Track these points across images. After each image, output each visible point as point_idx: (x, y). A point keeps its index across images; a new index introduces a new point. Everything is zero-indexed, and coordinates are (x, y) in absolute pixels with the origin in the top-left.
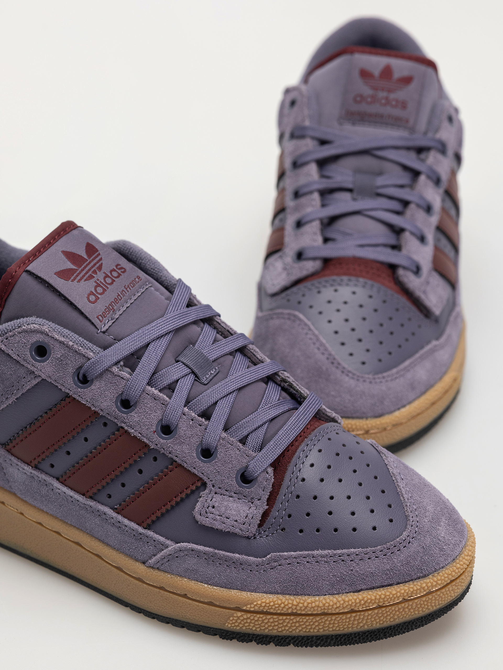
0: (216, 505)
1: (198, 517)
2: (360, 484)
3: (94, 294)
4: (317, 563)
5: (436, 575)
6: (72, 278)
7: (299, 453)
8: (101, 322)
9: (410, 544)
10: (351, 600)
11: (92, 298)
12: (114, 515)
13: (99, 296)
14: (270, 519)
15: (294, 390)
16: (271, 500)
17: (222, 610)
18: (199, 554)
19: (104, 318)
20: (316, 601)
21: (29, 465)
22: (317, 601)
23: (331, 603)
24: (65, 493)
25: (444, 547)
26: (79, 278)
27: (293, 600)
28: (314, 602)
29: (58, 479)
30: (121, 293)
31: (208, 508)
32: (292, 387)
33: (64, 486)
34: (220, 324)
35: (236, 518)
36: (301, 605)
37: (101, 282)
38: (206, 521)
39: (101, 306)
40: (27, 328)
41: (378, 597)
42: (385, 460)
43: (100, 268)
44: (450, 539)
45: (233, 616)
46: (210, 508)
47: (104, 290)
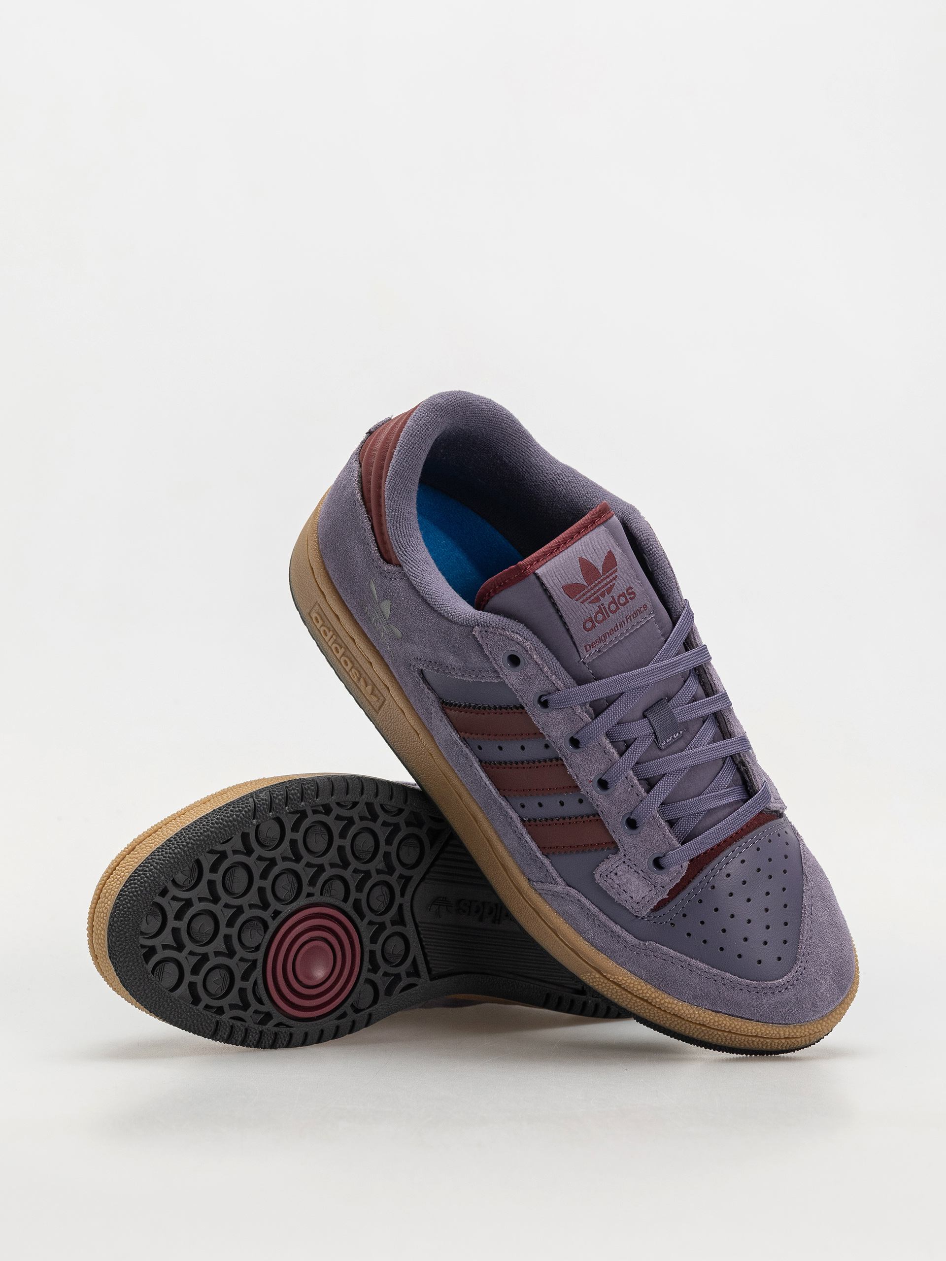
0: (620, 873)
1: (597, 876)
2: (767, 910)
3: (592, 621)
4: (690, 972)
5: (798, 1026)
6: (578, 597)
7: (722, 858)
8: (587, 651)
9: (786, 991)
10: (706, 1018)
11: (589, 625)
12: (520, 825)
13: (597, 624)
14: (666, 910)
15: (749, 777)
16: (675, 892)
17: (583, 963)
18: (582, 907)
19: (592, 649)
20: (673, 1003)
21: (459, 734)
22: (675, 1004)
23: (687, 1012)
24: (481, 778)
25: (818, 1004)
26: (584, 598)
27: (653, 993)
28: (671, 1004)
29: (480, 761)
30: (620, 624)
31: (610, 872)
32: (747, 773)
33: (484, 771)
34: (706, 673)
35: (633, 895)
36: (658, 1000)
37: (604, 608)
38: (604, 885)
39: (593, 636)
40: (510, 634)
41: (733, 1026)
42: (805, 885)
43: (609, 591)
44: (829, 996)
45: (591, 974)
46: (612, 874)
47: (604, 619)
